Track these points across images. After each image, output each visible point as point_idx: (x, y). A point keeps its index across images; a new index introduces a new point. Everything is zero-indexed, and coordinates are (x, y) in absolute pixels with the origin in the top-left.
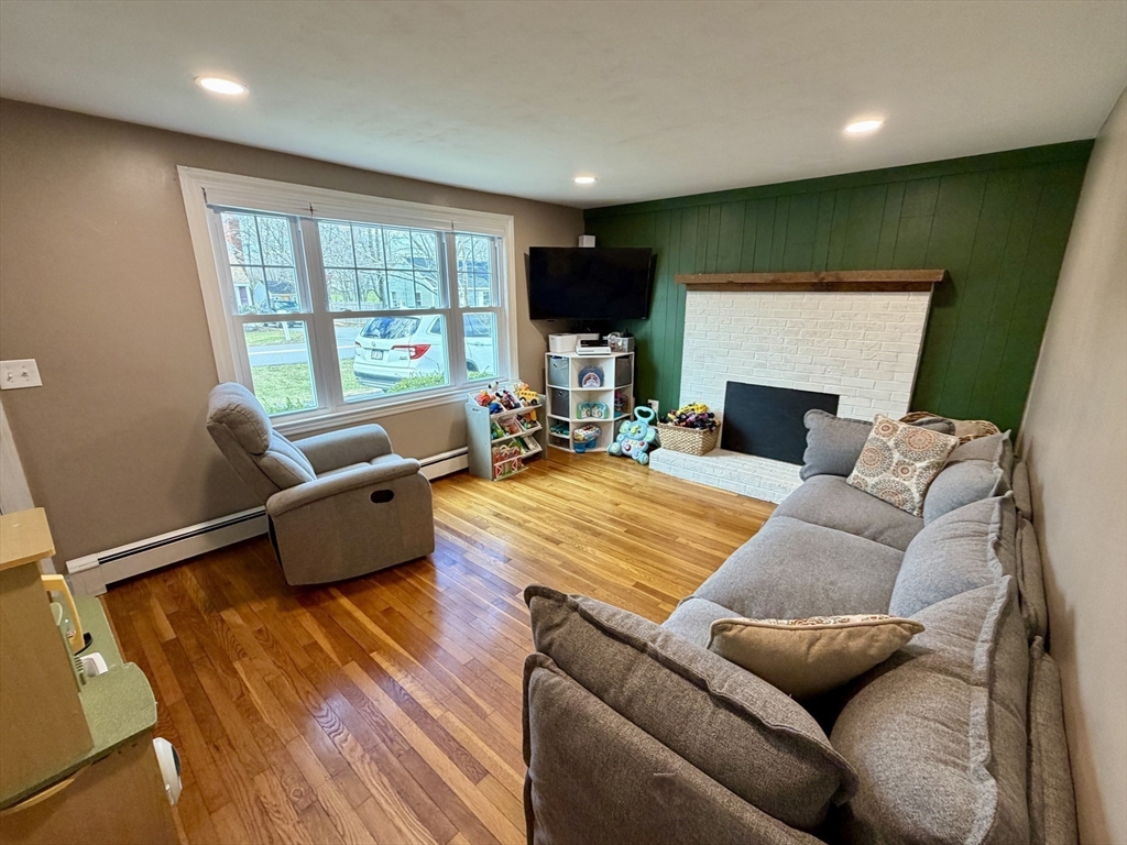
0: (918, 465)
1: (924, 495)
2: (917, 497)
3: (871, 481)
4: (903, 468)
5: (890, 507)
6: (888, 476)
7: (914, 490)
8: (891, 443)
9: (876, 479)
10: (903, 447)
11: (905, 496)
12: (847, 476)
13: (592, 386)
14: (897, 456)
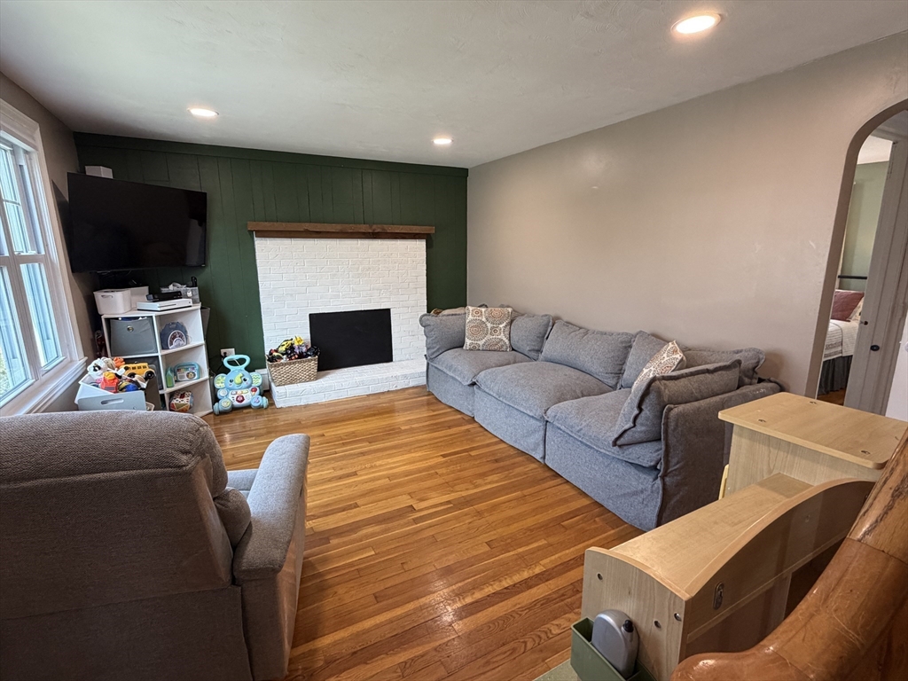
0: (501, 326)
1: (510, 340)
2: (507, 342)
3: (481, 343)
4: (494, 330)
5: (495, 353)
6: (489, 337)
7: (505, 339)
8: (484, 319)
9: (484, 340)
10: (490, 319)
11: (502, 343)
12: (462, 346)
13: (179, 345)
14: (489, 325)
